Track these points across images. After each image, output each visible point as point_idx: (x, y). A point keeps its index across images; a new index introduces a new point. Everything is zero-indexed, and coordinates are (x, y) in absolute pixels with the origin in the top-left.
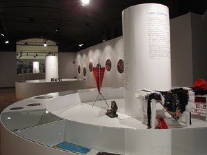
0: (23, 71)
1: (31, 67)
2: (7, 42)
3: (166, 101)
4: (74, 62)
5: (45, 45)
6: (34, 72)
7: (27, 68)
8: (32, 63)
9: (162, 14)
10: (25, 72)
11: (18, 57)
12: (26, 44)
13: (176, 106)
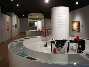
0: (31, 26)
1: (34, 24)
2: (24, 15)
3: (56, 44)
4: (51, 23)
5: (38, 16)
6: (35, 26)
7: (32, 24)
8: (34, 23)
9: (64, 10)
10: (32, 26)
11: (29, 20)
12: (31, 15)
13: (59, 46)
